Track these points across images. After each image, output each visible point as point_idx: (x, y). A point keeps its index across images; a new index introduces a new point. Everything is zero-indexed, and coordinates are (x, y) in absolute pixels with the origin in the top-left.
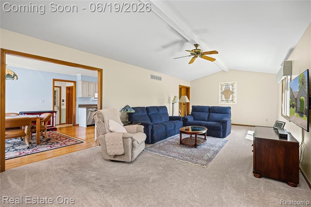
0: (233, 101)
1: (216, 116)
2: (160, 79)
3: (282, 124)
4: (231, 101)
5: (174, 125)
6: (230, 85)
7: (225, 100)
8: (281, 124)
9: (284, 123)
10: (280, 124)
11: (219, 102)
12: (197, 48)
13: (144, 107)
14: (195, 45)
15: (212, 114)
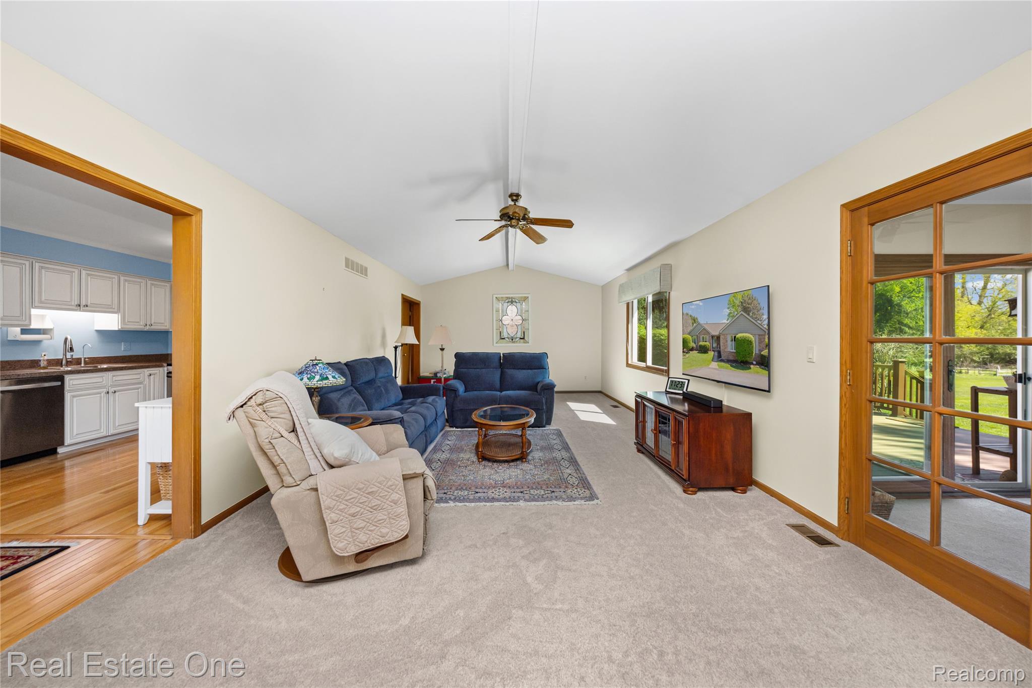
0: (523, 338)
1: (521, 375)
2: (363, 271)
3: (682, 382)
4: (521, 339)
5: (434, 409)
6: (517, 301)
7: (508, 338)
8: (680, 383)
9: (687, 381)
10: (678, 383)
11: (495, 342)
12: (517, 203)
13: (340, 362)
14: (511, 196)
15: (510, 372)
